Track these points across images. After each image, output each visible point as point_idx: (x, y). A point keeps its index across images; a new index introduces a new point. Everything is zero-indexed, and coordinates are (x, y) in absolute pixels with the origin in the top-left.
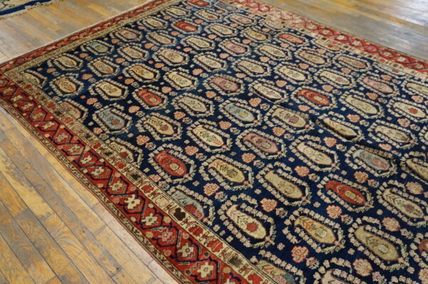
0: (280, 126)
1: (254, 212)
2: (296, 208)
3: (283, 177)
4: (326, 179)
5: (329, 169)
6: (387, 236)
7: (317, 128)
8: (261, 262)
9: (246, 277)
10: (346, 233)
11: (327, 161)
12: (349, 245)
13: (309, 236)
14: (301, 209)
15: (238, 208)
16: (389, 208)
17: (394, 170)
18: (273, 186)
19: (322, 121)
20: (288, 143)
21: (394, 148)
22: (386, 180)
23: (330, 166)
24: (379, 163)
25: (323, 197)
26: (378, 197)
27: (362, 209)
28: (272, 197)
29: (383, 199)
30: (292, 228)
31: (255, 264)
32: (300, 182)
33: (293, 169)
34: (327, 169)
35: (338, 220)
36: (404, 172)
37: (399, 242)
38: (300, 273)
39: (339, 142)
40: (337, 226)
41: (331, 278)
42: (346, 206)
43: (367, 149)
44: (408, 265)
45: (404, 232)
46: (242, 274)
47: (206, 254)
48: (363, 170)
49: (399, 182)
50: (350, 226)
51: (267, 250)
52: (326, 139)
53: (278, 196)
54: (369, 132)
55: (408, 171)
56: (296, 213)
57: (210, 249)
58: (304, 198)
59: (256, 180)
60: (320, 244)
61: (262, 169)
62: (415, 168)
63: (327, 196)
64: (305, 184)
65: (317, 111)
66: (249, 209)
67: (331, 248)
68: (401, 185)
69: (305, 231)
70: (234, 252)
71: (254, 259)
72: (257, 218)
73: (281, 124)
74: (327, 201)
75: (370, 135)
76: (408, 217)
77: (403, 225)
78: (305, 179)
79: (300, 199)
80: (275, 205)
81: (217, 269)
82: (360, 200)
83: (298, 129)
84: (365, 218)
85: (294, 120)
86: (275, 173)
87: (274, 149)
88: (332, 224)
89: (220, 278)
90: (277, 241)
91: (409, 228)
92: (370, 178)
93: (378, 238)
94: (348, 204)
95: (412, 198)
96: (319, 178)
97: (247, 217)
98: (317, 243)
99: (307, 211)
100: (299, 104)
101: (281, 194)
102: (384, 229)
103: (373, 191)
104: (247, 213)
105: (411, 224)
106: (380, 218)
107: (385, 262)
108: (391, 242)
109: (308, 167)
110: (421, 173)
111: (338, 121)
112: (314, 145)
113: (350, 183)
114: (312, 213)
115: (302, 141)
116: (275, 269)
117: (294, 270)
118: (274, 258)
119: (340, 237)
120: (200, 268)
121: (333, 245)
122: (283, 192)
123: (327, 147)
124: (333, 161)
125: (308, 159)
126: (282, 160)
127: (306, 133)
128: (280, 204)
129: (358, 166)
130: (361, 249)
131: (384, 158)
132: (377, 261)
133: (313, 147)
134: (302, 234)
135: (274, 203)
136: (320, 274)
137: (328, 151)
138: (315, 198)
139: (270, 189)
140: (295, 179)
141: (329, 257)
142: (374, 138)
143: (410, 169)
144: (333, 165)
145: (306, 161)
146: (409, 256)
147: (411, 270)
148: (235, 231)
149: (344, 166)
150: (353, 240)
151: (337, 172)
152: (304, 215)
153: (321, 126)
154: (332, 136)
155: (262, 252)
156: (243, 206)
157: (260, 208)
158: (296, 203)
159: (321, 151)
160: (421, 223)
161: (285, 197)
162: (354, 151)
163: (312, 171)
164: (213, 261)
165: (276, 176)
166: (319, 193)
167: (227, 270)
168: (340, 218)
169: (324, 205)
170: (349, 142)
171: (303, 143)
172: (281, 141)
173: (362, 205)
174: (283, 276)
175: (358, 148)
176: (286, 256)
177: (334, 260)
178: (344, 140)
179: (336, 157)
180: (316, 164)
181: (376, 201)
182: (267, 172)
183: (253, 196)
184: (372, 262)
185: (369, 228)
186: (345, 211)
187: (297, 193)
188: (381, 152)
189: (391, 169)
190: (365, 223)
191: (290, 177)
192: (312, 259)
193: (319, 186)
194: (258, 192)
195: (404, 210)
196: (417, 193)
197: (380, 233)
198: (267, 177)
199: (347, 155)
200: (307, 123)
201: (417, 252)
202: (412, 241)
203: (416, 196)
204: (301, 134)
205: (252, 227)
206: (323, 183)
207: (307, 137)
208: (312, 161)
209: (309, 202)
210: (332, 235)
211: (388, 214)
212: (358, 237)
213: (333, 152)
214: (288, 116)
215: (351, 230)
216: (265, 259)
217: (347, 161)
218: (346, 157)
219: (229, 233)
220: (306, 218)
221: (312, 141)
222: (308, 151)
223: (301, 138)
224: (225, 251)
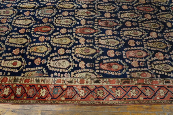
0: (3, 18)
1: (12, 58)
2: (27, 46)
3: (16, 38)
4: (33, 28)
5: (32, 24)
6: (64, 36)
7: (19, 11)
8: (26, 74)
9: (23, 83)
10: (50, 44)
11: (30, 21)
12: (53, 47)
13: (38, 53)
14: (29, 45)
15: (5, 61)
16: (60, 26)
17: (55, 11)
18: (14, 44)
19: (19, 7)
20: (10, 23)
21: (52, 3)
22: (55, 16)
23: (32, 23)
24: (49, 11)
25: (35, 36)
26: (55, 24)
27: (51, 32)
28: (16, 48)
29: (57, 24)
30: (30, 54)
31: (24, 76)
32: (23, 36)
33: (18, 32)
34: (31, 25)
35: (45, 41)
36: (60, 10)
37: (69, 35)
38: (42, 68)
39: (30, 11)
40: (46, 43)
41: (53, 62)
42: (45, 34)
43: (42, 8)
44: (75, 41)
45: (69, 31)
46: (21, 83)
47: (3, 86)
48: (45, 17)
49: (59, 14)
50: (50, 40)
51: (25, 68)
52: (25, 13)
53: (18, 46)
54: (40, 2)
55: (61, 9)
56: (28, 48)
57: (3, 83)
58: (28, 41)
59: (6, 46)
60: (43, 53)
61: (6, 40)
62: (62, 7)
63: (36, 34)
64: (26, 35)
65: (15, 4)
66: (10, 58)
67: (48, 52)
68: (61, 15)
69: (35, 52)
70: (13, 77)
71: (22, 75)
72: (15, 59)
73: (3, 17)
74: (37, 36)
75: (41, 2)
76: (68, 25)
77: (67, 29)
78: (25, 33)
79: (27, 42)
80: (19, 50)
81: (11, 88)
82: (49, 29)
83: (12, 15)
84: (54, 34)
85: (8, 12)
86: (12, 38)
87: (6, 29)
88: (43, 43)
89: (14, 90)
90: (27, 63)
91: (70, 29)
92: (49, 19)
93: (61, 38)
94: (45, 33)
95: (66, 18)
96: (30, 30)
97: (10, 61)
98: (42, 53)
99: (32, 45)
100: (6, 5)
101: (19, 44)
102: (62, 34)
103: (52, 23)
104: (10, 60)
105: (70, 27)
106: (59, 31)
107: (68, 45)
108: (66, 37)
109: (24, 28)
110: (65, 7)
111: (26, 3)
112: (22, 18)
113: (43, 25)
114: (34, 44)
115: (16, 19)
116: (32, 72)
117: (39, 68)
118: (29, 69)
119: (49, 46)
120: (4, 92)
121: (48, 50)
122: (19, 43)
123: (27, 16)
124: (32, 20)
125: (22, 25)
126: (12, 31)
127: (16, 15)
128: (21, 49)
129: (42, 17)
130: (58, 46)
131: (50, 8)
132: (65, 46)
133: (22, 19)
134: (35, 54)
135: (18, 50)
136: (48, 63)
137: (28, 17)
138: (32, 38)
139: (13, 45)
140: (21, 36)
141: (48, 55)
142: (43, 3)
143: (61, 7)
144: (33, 22)
145: (22, 26)
146: (74, 38)
147: (77, 42)
148: (9, 70)
149: (37, 20)
150: (53, 45)
151: (36, 24)
152: (32, 47)
153: (20, 9)
154: (27, 11)
155: (24, 70)
156: (7, 58)
157: (14, 55)
158: (26, 44)
159: (25, 19)
160: (73, 25)
161: (21, 45)
162: (38, 12)
163: (26, 29)
164: (7, 86)
165: (13, 39)
166: (33, 35)
167: (15, 86)
168: (45, 40)
169: (37, 38)
170: (35, 9)
171: (17, 20)
172: (7, 24)
173: (51, 30)
174: (36, 73)
175: (39, 10)
176: (33, 65)
177: (51, 56)
178: (32, 10)
179: (32, 18)
180: (26, 25)
181: (54, 26)
182: (8, 40)
183: (8, 52)
184: (63, 48)
185: (57, 37)
186: (46, 36)
187: (25, 41)
188: (48, 7)
189: (54, 11)
190: (55, 36)
191: (19, 36)
192: (43, 60)
193: (32, 33)
194: (9, 49)
195: (65, 23)
196: (67, 15)
197: (61, 36)
198: (10, 41)
199: (36, 15)
200: (14, 11)
201: (76, 35)
202: (73, 32)
203: (67, 16)
204: (14, 17)
205: (15, 64)
206: (32, 31)
207: (17, 16)
208: (24, 25)
209: (31, 41)
210: (45, 47)
211: (61, 28)
212: (55, 42)
213: (30, 17)
214: (4, 12)
215: (51, 41)
216: (27, 71)
217: (37, 17)
218: (36, 16)
219: (7, 72)
220: (33, 47)
221: (20, 17)
222: (20, 22)
223: (15, 18)
224: (10, 79)
